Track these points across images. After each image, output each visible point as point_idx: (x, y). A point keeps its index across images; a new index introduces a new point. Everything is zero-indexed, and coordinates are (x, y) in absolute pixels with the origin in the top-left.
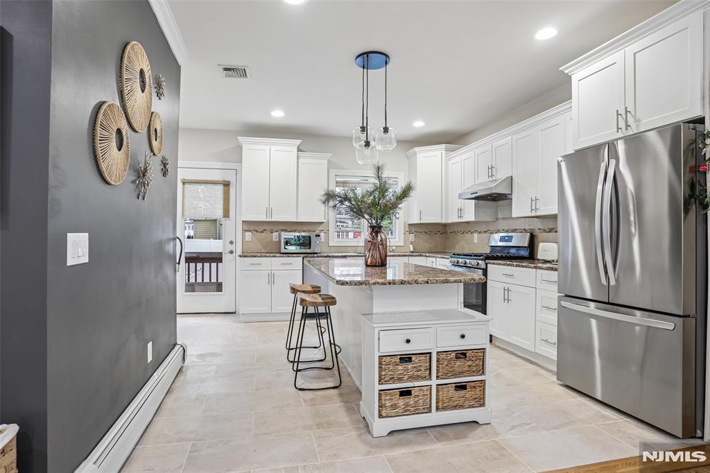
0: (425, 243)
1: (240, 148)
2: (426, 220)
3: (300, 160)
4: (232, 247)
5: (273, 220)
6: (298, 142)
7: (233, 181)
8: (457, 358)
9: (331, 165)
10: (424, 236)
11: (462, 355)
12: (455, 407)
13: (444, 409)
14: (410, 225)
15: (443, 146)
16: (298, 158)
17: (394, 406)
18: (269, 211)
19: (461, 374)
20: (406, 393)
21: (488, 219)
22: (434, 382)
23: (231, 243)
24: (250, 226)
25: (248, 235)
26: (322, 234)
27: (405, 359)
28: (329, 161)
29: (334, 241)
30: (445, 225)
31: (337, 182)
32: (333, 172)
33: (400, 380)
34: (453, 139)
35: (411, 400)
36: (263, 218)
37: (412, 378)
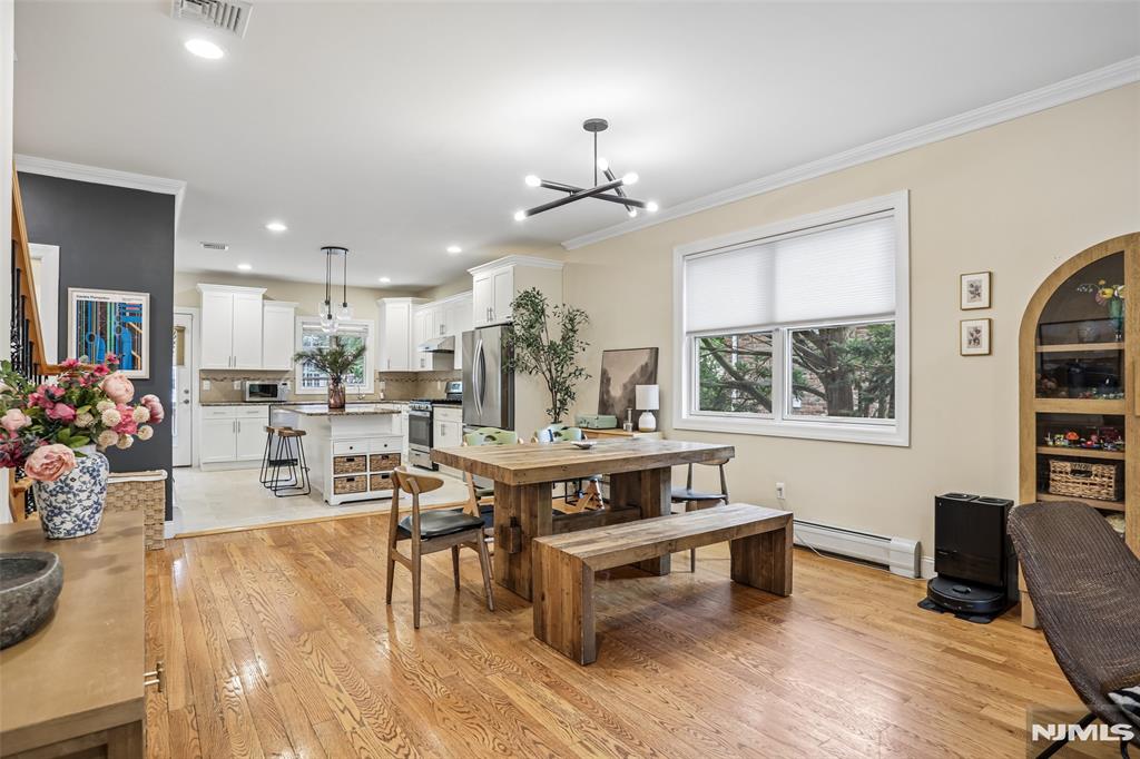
0: (395, 389)
1: (199, 295)
2: (395, 368)
3: (266, 308)
4: (188, 397)
5: (238, 368)
6: (264, 290)
7: (188, 326)
8: (383, 459)
9: (298, 312)
10: (394, 384)
11: (386, 457)
12: (382, 489)
13: (375, 489)
14: (380, 373)
15: (410, 299)
16: (263, 306)
17: (344, 488)
18: (232, 360)
19: (385, 468)
20: (351, 480)
21: (446, 369)
22: (368, 473)
23: (187, 392)
24: (208, 374)
25: (207, 384)
26: (288, 382)
27: (351, 459)
28: (296, 309)
29: (301, 390)
30: (416, 373)
31: (304, 329)
32: (300, 319)
33: (347, 472)
34: (419, 293)
35: (354, 484)
36: (225, 366)
37: (354, 471)
